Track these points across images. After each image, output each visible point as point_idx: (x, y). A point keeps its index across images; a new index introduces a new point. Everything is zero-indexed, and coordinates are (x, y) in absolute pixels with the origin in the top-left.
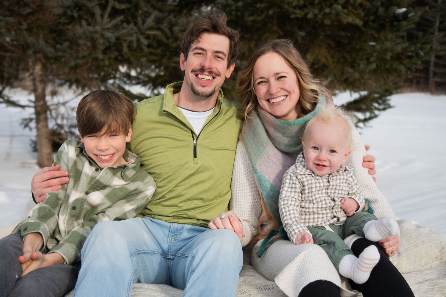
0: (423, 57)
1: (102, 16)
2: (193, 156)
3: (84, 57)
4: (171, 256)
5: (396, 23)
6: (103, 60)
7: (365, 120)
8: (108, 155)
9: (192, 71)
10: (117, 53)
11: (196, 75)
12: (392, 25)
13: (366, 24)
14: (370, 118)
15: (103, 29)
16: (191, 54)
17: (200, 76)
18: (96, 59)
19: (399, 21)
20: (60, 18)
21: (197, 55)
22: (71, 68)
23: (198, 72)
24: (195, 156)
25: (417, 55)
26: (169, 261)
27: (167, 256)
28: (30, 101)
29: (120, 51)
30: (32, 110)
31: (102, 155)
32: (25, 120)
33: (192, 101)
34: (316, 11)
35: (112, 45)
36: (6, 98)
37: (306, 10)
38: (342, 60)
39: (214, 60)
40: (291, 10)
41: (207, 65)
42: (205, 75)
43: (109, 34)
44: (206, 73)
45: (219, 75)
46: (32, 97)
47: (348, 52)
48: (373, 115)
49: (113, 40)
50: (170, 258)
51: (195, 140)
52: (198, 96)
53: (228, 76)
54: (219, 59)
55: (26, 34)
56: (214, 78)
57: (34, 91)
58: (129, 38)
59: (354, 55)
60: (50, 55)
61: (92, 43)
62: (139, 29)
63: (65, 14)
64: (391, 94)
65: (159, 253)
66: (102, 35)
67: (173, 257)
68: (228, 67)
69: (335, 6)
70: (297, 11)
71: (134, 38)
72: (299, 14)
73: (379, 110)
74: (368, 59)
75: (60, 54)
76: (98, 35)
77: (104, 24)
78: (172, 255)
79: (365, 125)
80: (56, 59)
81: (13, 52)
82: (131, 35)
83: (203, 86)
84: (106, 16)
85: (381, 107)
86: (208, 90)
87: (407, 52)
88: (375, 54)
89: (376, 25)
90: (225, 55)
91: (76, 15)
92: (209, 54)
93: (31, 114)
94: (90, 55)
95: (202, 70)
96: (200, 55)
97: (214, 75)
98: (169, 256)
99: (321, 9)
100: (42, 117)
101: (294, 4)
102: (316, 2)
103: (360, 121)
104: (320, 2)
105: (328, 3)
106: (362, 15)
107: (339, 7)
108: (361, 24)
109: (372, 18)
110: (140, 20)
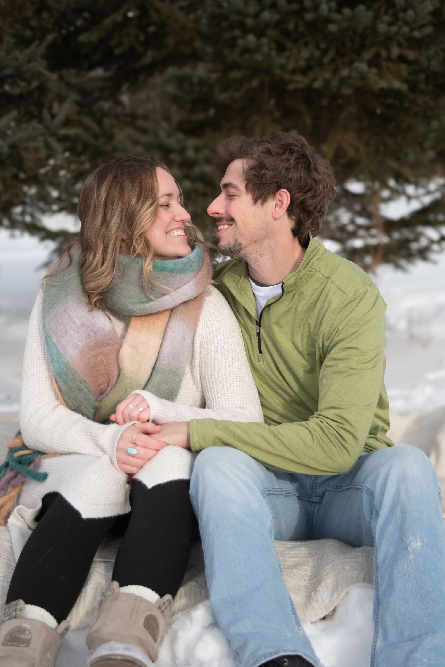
4: (317, 498)
13: (413, 87)
26: (314, 505)
27: (311, 498)
29: (19, 164)
34: (327, 75)
35: (5, 157)
37: (311, 75)
38: (381, 148)
40: (287, 76)
47: (391, 134)
49: (5, 150)
50: (314, 500)
58: (32, 145)
59: (399, 139)
62: (47, 127)
65: (296, 495)
67: (319, 500)
69: (357, 64)
70: (299, 78)
71: (40, 143)
72: (301, 81)
74: (421, 144)
78: (318, 496)
79: (442, 248)
82: (35, 139)
88: (432, 136)
89: (430, 88)
98: (314, 498)
99: (336, 71)
101: (290, 67)
102: (326, 60)
103: (432, 242)
104: (333, 60)
105: (346, 60)
106: (405, 73)
107: (363, 66)
108: (404, 87)
109: (422, 76)
110: (45, 113)
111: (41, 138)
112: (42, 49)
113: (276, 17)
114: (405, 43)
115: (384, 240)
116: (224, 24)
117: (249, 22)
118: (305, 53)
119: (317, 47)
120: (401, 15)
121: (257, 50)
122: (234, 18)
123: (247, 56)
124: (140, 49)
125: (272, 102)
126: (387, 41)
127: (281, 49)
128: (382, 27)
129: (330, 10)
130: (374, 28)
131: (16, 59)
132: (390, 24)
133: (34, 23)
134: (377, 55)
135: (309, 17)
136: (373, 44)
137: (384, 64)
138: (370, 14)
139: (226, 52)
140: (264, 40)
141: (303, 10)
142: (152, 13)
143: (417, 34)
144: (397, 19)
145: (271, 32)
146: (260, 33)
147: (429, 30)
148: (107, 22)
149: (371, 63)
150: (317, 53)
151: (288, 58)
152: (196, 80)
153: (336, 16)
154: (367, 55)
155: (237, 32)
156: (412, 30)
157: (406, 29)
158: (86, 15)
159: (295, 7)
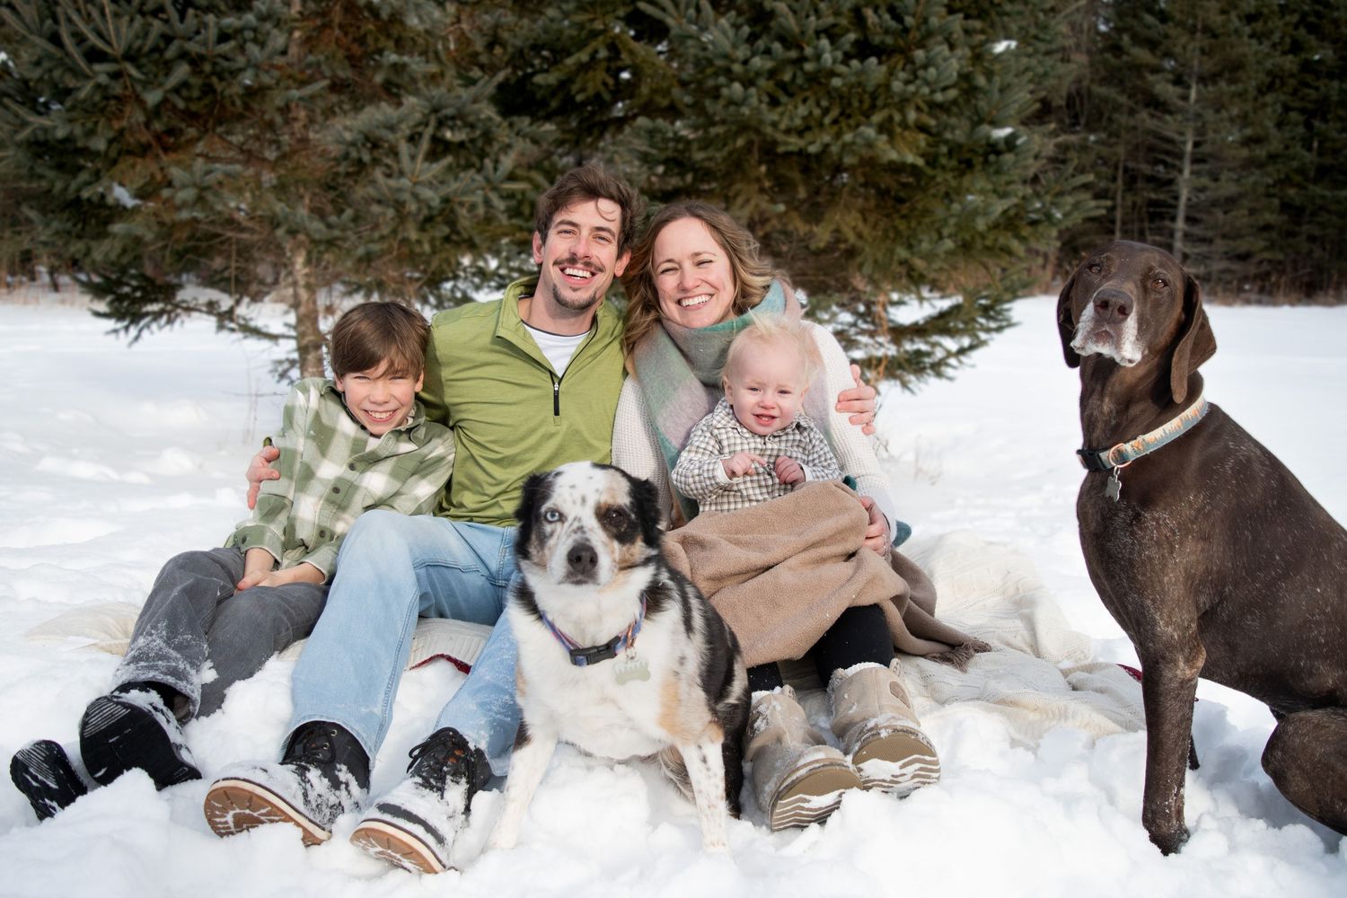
0: (1060, 221)
1: (413, 158)
2: (553, 412)
3: (382, 238)
5: (992, 158)
6: (419, 242)
7: (962, 351)
8: (386, 412)
9: (555, 263)
10: (446, 230)
11: (563, 270)
12: (986, 162)
13: (932, 161)
14: (972, 347)
15: (415, 184)
16: (552, 233)
17: (568, 271)
18: (405, 241)
19: (998, 153)
20: (338, 164)
21: (563, 235)
22: (360, 260)
23: (566, 264)
24: (557, 412)
25: (1049, 217)
27: (497, 581)
28: (287, 325)
29: (452, 223)
30: (292, 344)
31: (376, 412)
32: (280, 362)
33: (553, 316)
34: (827, 138)
35: (435, 212)
36: (242, 322)
37: (809, 136)
38: (891, 234)
39: (594, 244)
40: (780, 137)
41: (581, 251)
42: (579, 269)
43: (427, 193)
44: (579, 265)
45: (601, 270)
46: (292, 318)
47: (904, 217)
48: (975, 342)
49: (436, 203)
51: (556, 385)
52: (564, 308)
53: (620, 273)
54: (602, 241)
55: (271, 197)
56: (593, 274)
57: (295, 305)
58: (468, 199)
59: (913, 224)
60: (317, 237)
61: (397, 211)
62: (488, 180)
63: (346, 156)
64: (1015, 297)
65: (478, 571)
66: (415, 196)
68: (619, 257)
69: (862, 128)
70: (792, 139)
71: (478, 198)
72: (794, 143)
73: (988, 330)
74: (938, 231)
75: (337, 233)
76: (406, 196)
77: (417, 173)
79: (960, 362)
80: (331, 243)
81: (252, 231)
82: (473, 192)
83: (575, 290)
84: (420, 157)
85: (993, 325)
86: (582, 296)
87: (1029, 212)
88: (952, 221)
89: (954, 163)
90: (613, 235)
91: (366, 157)
92: (585, 232)
93: (289, 352)
94: (394, 232)
95: (573, 260)
96: (568, 235)
97: (595, 270)
99: (838, 135)
100: (311, 357)
101: (783, 126)
102: (827, 120)
103: (949, 354)
104: (835, 122)
105: (852, 122)
106: (923, 144)
107: (870, 132)
108: (920, 162)
109: (944, 149)
110: (488, 163)
111: (480, 192)
112: (491, 89)
113: (769, 64)
114: (926, 108)
115: (892, 350)
116: (709, 71)
117: (737, 68)
118: (802, 110)
119: (818, 104)
120: (921, 73)
121: (744, 101)
122: (720, 63)
123: (732, 109)
124: (607, 96)
125: (763, 169)
126: (904, 102)
127: (774, 102)
128: (897, 86)
129: (834, 61)
130: (887, 86)
131: (459, 97)
132: (907, 82)
133: (484, 59)
134: (890, 119)
135: (809, 67)
136: (886, 106)
137: (898, 130)
138: (884, 68)
139: (708, 103)
140: (753, 91)
141: (802, 59)
142: (624, 56)
143: (939, 97)
144: (916, 77)
145: (762, 82)
146: (748, 83)
147: (953, 93)
148: (570, 61)
149: (883, 128)
150: (817, 112)
151: (782, 114)
152: (670, 135)
153: (842, 69)
154: (877, 118)
155: (722, 80)
156: (933, 92)
157: (926, 90)
158: (545, 53)
159: (793, 54)
